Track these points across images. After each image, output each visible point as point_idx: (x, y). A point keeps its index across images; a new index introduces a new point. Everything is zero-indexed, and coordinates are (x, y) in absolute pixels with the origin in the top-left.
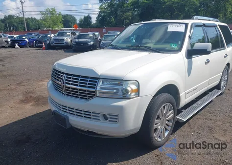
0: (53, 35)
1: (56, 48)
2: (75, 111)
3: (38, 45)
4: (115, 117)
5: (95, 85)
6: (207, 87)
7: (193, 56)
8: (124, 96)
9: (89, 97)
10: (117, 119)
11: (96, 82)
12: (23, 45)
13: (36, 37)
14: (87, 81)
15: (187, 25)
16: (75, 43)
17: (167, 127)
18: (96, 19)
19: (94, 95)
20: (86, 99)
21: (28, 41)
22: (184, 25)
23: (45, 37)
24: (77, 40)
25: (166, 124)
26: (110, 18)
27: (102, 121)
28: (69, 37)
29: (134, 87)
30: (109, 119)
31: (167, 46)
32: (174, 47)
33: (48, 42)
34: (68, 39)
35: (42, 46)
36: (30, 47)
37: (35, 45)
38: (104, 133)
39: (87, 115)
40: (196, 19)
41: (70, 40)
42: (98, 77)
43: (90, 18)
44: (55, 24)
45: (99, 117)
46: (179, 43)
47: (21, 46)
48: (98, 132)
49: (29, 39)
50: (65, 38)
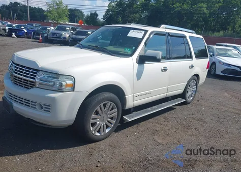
0: (52, 28)
1: (54, 42)
2: (18, 98)
3: (36, 36)
4: (48, 107)
5: (35, 76)
6: (165, 94)
7: (146, 62)
8: (59, 89)
9: (30, 86)
10: (50, 109)
11: (36, 73)
12: (20, 34)
13: (36, 29)
14: (29, 72)
15: (146, 31)
16: (71, 39)
17: (108, 124)
18: (103, 17)
19: (34, 85)
20: (28, 88)
21: (26, 31)
22: (143, 32)
23: (44, 29)
24: (74, 36)
25: (108, 122)
26: (118, 17)
27: (38, 110)
28: (68, 32)
29: (70, 82)
30: (44, 109)
31: (121, 50)
32: (128, 51)
33: (46, 35)
34: (66, 35)
35: (39, 39)
36: (28, 38)
37: (33, 37)
38: (44, 122)
39: (27, 103)
40: (163, 28)
41: (68, 36)
42: (39, 69)
43: (97, 15)
44: (60, 17)
45: (36, 105)
46: (134, 48)
47: (18, 36)
48: (38, 121)
49: (28, 30)
50: (63, 33)
